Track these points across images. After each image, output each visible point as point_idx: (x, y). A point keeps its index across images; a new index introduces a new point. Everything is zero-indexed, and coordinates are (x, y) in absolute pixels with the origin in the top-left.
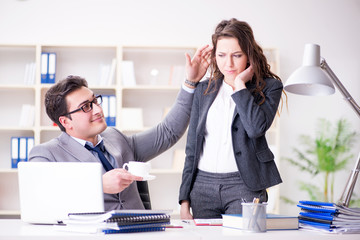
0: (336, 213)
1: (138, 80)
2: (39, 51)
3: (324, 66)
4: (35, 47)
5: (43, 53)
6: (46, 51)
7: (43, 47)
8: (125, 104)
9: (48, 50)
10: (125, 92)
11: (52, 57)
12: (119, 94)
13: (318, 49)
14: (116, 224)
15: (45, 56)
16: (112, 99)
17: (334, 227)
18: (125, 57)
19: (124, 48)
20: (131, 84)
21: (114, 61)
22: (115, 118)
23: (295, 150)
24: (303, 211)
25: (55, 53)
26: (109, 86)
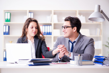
0: (104, 59)
1: (59, 21)
2: (28, 12)
3: (102, 12)
4: (27, 11)
5: (29, 12)
6: (30, 12)
7: (29, 11)
8: (55, 28)
9: (31, 12)
10: (55, 24)
11: (32, 14)
12: (53, 25)
13: (99, 6)
14: (33, 63)
15: (30, 13)
16: (51, 26)
17: (104, 64)
18: (55, 14)
19: (54, 11)
20: (56, 22)
21: (51, 15)
22: (51, 32)
23: (107, 42)
24: (95, 59)
25: (33, 13)
26: (50, 23)
